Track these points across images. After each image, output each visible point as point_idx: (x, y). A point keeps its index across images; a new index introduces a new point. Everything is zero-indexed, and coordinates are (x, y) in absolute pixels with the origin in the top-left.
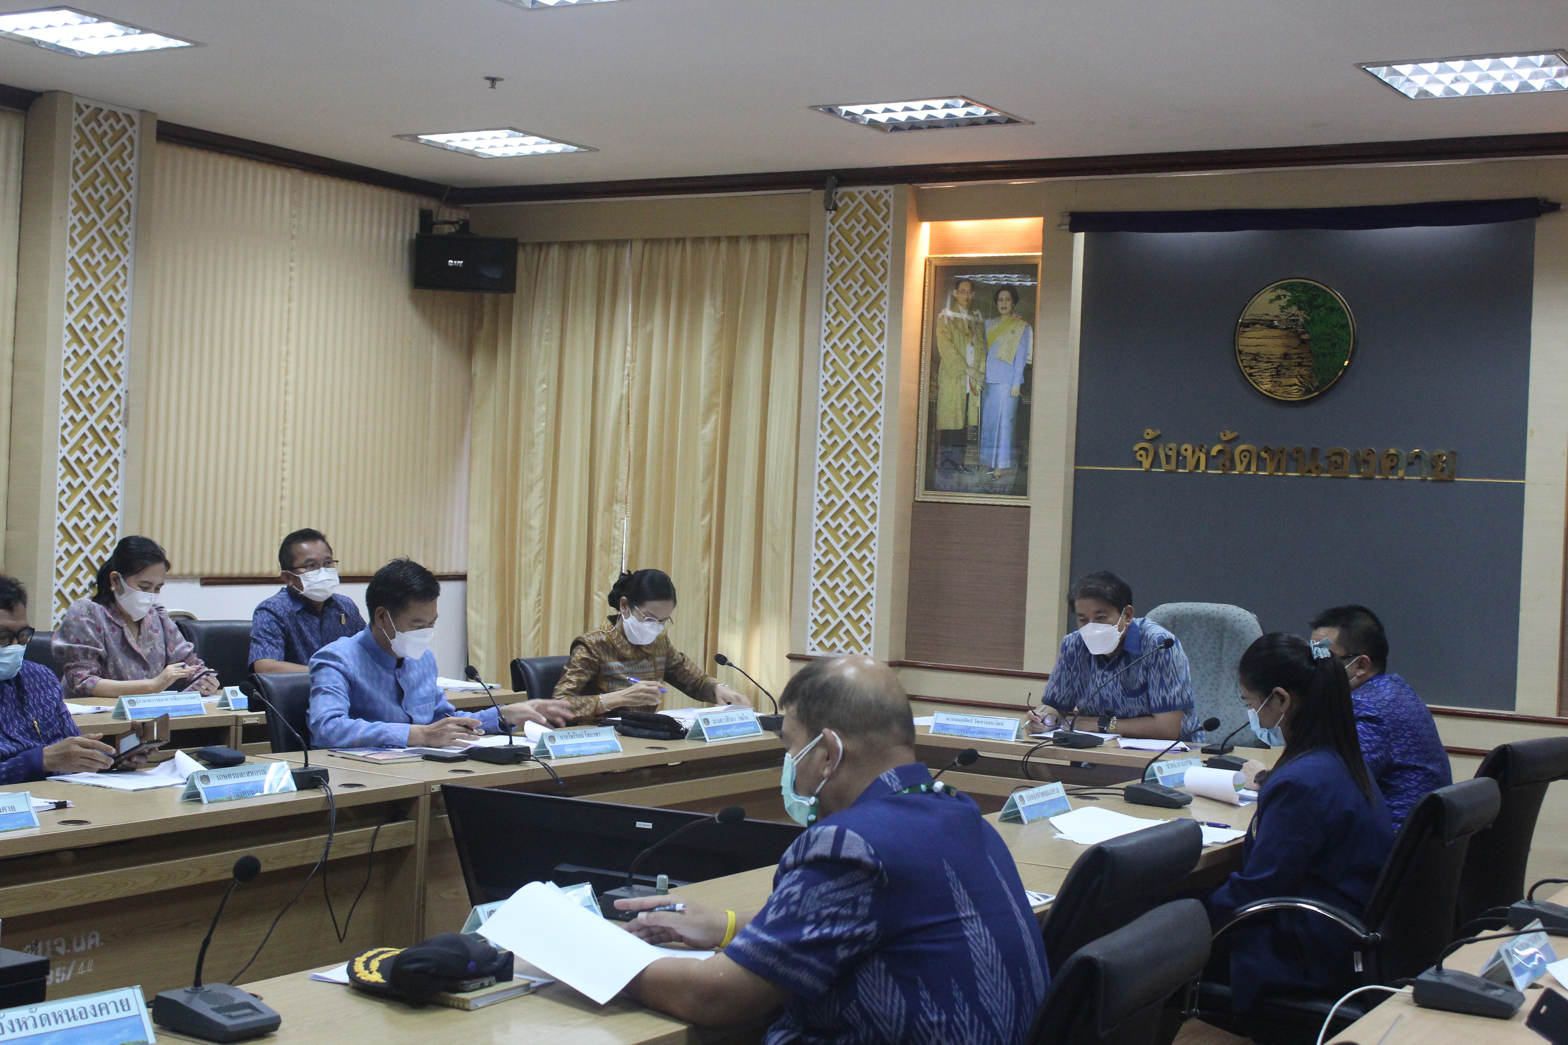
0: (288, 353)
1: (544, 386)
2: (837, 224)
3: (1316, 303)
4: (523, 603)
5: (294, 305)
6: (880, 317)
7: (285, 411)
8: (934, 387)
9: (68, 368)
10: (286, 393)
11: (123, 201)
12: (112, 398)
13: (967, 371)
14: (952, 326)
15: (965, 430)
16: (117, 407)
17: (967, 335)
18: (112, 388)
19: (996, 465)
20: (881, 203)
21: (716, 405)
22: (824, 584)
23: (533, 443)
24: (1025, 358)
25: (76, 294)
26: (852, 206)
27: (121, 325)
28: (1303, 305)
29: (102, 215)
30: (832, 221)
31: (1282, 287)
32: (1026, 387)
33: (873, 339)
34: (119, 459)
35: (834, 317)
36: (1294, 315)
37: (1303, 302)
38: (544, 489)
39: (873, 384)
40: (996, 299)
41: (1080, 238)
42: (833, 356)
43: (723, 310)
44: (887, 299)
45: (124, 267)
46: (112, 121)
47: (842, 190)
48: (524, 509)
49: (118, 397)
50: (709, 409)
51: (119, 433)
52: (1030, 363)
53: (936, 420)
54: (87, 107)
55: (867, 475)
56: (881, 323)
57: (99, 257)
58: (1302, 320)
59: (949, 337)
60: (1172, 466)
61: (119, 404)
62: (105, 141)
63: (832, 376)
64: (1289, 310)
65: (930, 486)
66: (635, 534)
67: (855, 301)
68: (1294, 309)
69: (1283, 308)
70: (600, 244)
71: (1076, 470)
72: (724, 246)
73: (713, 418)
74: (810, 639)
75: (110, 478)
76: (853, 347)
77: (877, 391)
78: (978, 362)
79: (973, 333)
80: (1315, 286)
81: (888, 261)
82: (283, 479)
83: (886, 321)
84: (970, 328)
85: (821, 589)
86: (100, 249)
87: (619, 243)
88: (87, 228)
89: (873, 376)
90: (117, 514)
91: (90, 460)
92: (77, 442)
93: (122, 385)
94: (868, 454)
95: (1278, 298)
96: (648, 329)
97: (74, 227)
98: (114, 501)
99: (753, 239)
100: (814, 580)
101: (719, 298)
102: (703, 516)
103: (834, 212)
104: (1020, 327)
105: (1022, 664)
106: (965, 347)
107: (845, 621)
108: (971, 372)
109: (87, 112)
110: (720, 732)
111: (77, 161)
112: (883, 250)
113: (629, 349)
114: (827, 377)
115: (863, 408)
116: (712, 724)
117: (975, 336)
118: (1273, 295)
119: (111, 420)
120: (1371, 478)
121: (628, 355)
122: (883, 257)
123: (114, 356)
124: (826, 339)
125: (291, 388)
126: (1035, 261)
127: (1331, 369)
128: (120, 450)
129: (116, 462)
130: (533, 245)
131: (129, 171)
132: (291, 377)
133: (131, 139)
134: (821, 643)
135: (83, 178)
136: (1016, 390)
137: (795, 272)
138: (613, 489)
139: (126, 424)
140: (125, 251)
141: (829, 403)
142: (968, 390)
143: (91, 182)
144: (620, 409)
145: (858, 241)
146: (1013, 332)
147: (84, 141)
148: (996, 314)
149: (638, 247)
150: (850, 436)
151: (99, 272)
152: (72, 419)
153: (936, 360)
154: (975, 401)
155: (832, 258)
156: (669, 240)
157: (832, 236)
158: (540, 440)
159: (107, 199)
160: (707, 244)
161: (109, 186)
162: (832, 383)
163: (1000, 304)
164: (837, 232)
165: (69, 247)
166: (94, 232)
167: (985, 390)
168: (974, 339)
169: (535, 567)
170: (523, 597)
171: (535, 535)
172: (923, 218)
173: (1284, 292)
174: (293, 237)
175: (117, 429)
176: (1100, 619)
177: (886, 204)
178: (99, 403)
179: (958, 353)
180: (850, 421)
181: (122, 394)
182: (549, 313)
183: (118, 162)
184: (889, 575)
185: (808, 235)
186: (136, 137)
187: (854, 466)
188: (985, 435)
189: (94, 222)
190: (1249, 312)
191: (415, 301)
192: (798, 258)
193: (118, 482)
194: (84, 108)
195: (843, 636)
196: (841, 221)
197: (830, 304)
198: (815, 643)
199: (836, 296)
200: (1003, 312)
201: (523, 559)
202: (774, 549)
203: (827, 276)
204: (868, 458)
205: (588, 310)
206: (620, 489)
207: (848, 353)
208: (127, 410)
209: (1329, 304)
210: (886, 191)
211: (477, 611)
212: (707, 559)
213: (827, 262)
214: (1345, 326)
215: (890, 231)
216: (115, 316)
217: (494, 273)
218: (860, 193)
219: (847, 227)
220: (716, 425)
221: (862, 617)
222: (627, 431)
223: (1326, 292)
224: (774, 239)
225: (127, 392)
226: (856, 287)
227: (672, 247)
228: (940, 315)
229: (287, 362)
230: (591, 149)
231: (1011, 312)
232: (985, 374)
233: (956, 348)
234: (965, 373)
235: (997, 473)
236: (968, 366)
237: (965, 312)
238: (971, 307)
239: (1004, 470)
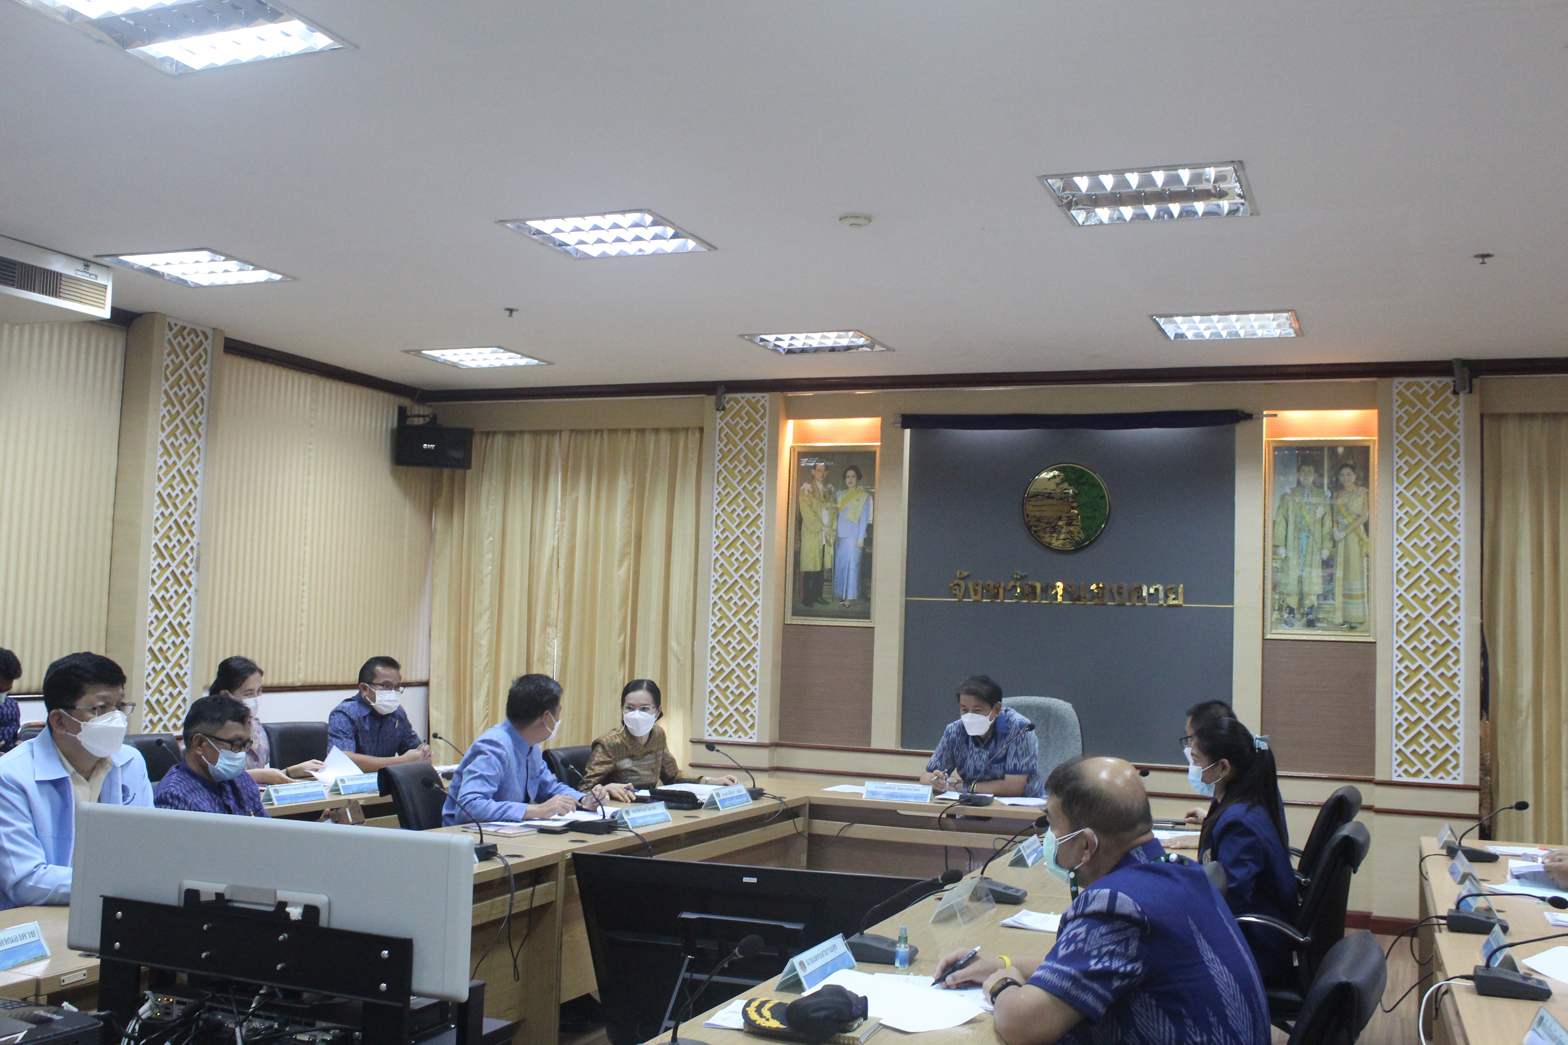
1: (491, 539)
2: (725, 421)
3: (1082, 481)
4: (475, 703)
5: (312, 478)
6: (759, 489)
9: (158, 526)
10: (305, 544)
11: (199, 396)
12: (187, 549)
13: (823, 528)
14: (811, 495)
15: (822, 571)
16: (191, 556)
17: (823, 502)
18: (188, 541)
19: (846, 597)
20: (759, 406)
21: (629, 553)
22: (717, 686)
23: (482, 582)
24: (867, 519)
25: (164, 469)
26: (737, 407)
27: (196, 492)
28: (1072, 483)
29: (184, 408)
30: (722, 418)
31: (1057, 469)
32: (869, 541)
33: (754, 505)
34: (192, 597)
35: (724, 489)
36: (1066, 489)
37: (1072, 480)
38: (491, 617)
39: (754, 538)
40: (844, 476)
41: (908, 432)
42: (723, 517)
43: (633, 483)
44: (764, 475)
45: (198, 448)
46: (193, 336)
47: (728, 396)
48: (476, 631)
49: (192, 548)
50: (623, 556)
51: (193, 576)
52: (871, 523)
53: (800, 565)
54: (176, 325)
55: (750, 605)
56: (760, 493)
57: (181, 440)
58: (1071, 493)
59: (809, 504)
60: (978, 597)
61: (193, 554)
62: (188, 351)
63: (722, 532)
64: (1061, 486)
65: (796, 613)
66: (565, 650)
67: (740, 477)
68: (1066, 485)
69: (1057, 485)
70: (536, 433)
71: (906, 601)
72: (633, 435)
73: (626, 563)
74: (707, 728)
75: (185, 611)
76: (739, 511)
77: (758, 544)
78: (832, 522)
79: (827, 501)
80: (1080, 469)
81: (765, 448)
82: (302, 611)
83: (764, 492)
84: (825, 497)
85: (715, 690)
86: (182, 434)
87: (551, 433)
88: (173, 418)
89: (754, 532)
91: (172, 597)
92: (162, 584)
93: (195, 539)
94: (751, 590)
96: (574, 496)
97: (164, 416)
98: (187, 629)
99: (657, 430)
100: (709, 683)
101: (630, 474)
102: (619, 636)
103: (722, 412)
104: (863, 497)
105: (870, 742)
106: (821, 512)
107: (734, 713)
108: (826, 530)
109: (175, 329)
110: (727, 803)
111: (167, 366)
112: (762, 440)
113: (559, 511)
114: (718, 533)
115: (746, 556)
116: (722, 798)
117: (829, 502)
118: (1050, 475)
119: (186, 566)
120: (1124, 605)
121: (558, 516)
122: (761, 445)
123: (189, 516)
124: (717, 505)
125: (308, 541)
126: (873, 449)
128: (192, 589)
129: (189, 599)
130: (481, 433)
131: (204, 374)
132: (309, 532)
133: (205, 350)
134: (715, 730)
135: (172, 379)
136: (861, 542)
137: (690, 455)
138: (546, 617)
139: (197, 569)
140: (199, 436)
141: (720, 552)
142: (824, 542)
143: (177, 383)
144: (552, 556)
145: (741, 433)
146: (858, 500)
147: (173, 351)
148: (845, 487)
149: (565, 436)
150: (736, 577)
151: (181, 451)
152: (159, 565)
153: (799, 521)
154: (830, 551)
155: (722, 446)
156: (590, 431)
157: (721, 429)
158: (488, 579)
159: (188, 396)
160: (620, 433)
161: (189, 385)
162: (722, 537)
163: (848, 480)
164: (725, 426)
165: (160, 432)
166: (178, 421)
167: (837, 543)
168: (828, 505)
169: (484, 676)
170: (474, 698)
171: (484, 651)
172: (789, 417)
173: (1058, 473)
174: (312, 426)
175: (191, 573)
176: (976, 711)
177: (763, 406)
178: (178, 553)
179: (816, 515)
180: (736, 565)
181: (195, 546)
182: (494, 484)
183: (196, 368)
184: (768, 679)
185: (701, 430)
186: (209, 349)
187: (740, 598)
188: (837, 574)
189: (178, 413)
190: (1033, 487)
191: (395, 475)
192: (693, 445)
193: (191, 614)
194: (173, 326)
195: (733, 725)
196: (728, 418)
197: (720, 479)
198: (711, 730)
199: (725, 473)
200: (850, 486)
201: (475, 670)
202: (679, 661)
203: (717, 459)
204: (751, 593)
205: (526, 483)
206: (552, 617)
207: (735, 515)
208: (198, 558)
209: (1091, 482)
210: (763, 397)
211: (437, 710)
212: (622, 669)
213: (718, 449)
214: (1103, 497)
215: (766, 426)
216: (191, 486)
217: (458, 454)
218: (743, 398)
219: (733, 423)
220: (629, 569)
221: (747, 711)
222: (558, 573)
223: (1088, 473)
224: (673, 431)
225: (198, 544)
226: (740, 467)
227: (593, 436)
228: (802, 488)
229: (306, 521)
230: (549, 363)
231: (856, 486)
232: (837, 531)
233: (814, 512)
234: (822, 530)
235: (847, 603)
236: (823, 525)
237: (820, 486)
238: (825, 482)
239: (851, 601)
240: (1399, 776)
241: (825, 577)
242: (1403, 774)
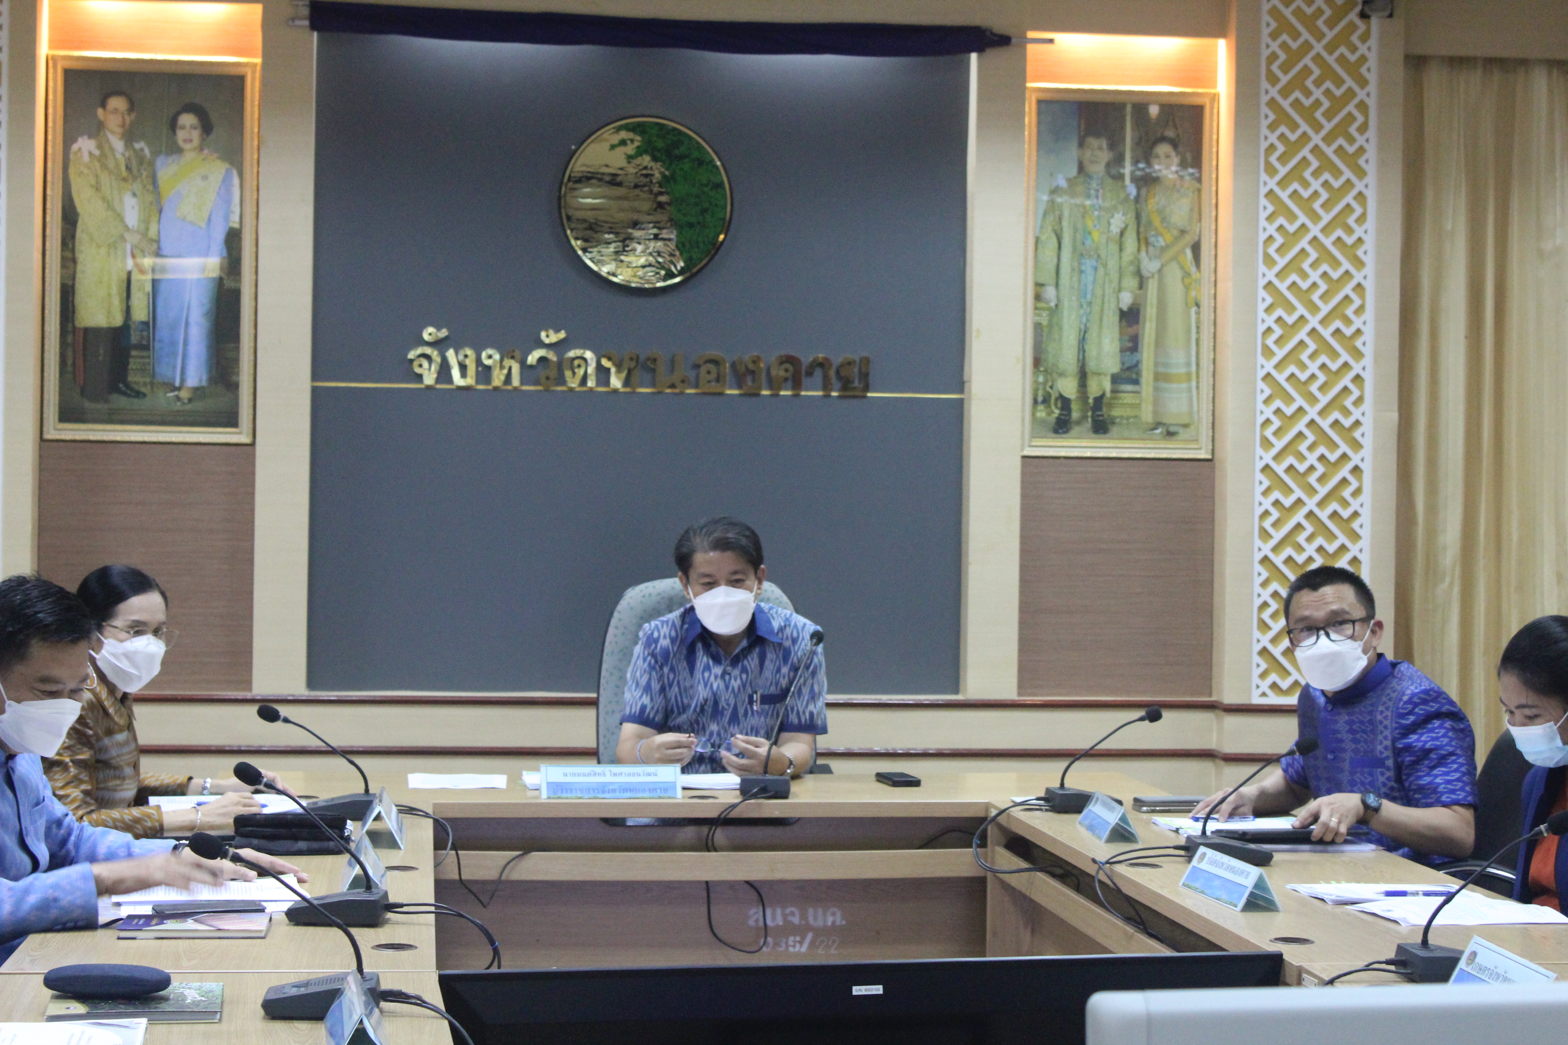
3: (676, 152)
8: (69, 260)
13: (127, 236)
14: (97, 164)
15: (126, 327)
17: (125, 180)
19: (183, 380)
24: (227, 218)
28: (659, 155)
31: (627, 128)
36: (646, 168)
37: (659, 150)
40: (173, 126)
52: (236, 226)
53: (74, 312)
58: (657, 175)
59: (93, 182)
60: (470, 381)
64: (638, 161)
65: (67, 415)
68: (646, 160)
69: (630, 158)
71: (314, 388)
78: (146, 222)
79: (135, 178)
80: (674, 129)
84: (128, 168)
95: (623, 143)
104: (218, 169)
105: (249, 682)
106: (121, 200)
108: (131, 238)
117: (139, 180)
118: (616, 139)
120: (758, 395)
127: (701, 245)
136: (214, 266)
142: (130, 265)
146: (205, 178)
148: (175, 150)
153: (72, 218)
154: (143, 283)
163: (181, 135)
168: (137, 186)
173: (631, 135)
176: (733, 583)
179: (110, 206)
188: (162, 333)
190: (579, 162)
200: (187, 146)
209: (695, 154)
214: (719, 186)
223: (690, 138)
228: (75, 147)
231: (201, 149)
232: (158, 241)
233: (104, 199)
234: (122, 238)
235: (184, 394)
236: (127, 228)
237: (118, 145)
238: (129, 137)
239: (196, 389)
240: (1264, 694)
241: (134, 339)
242: (1269, 692)
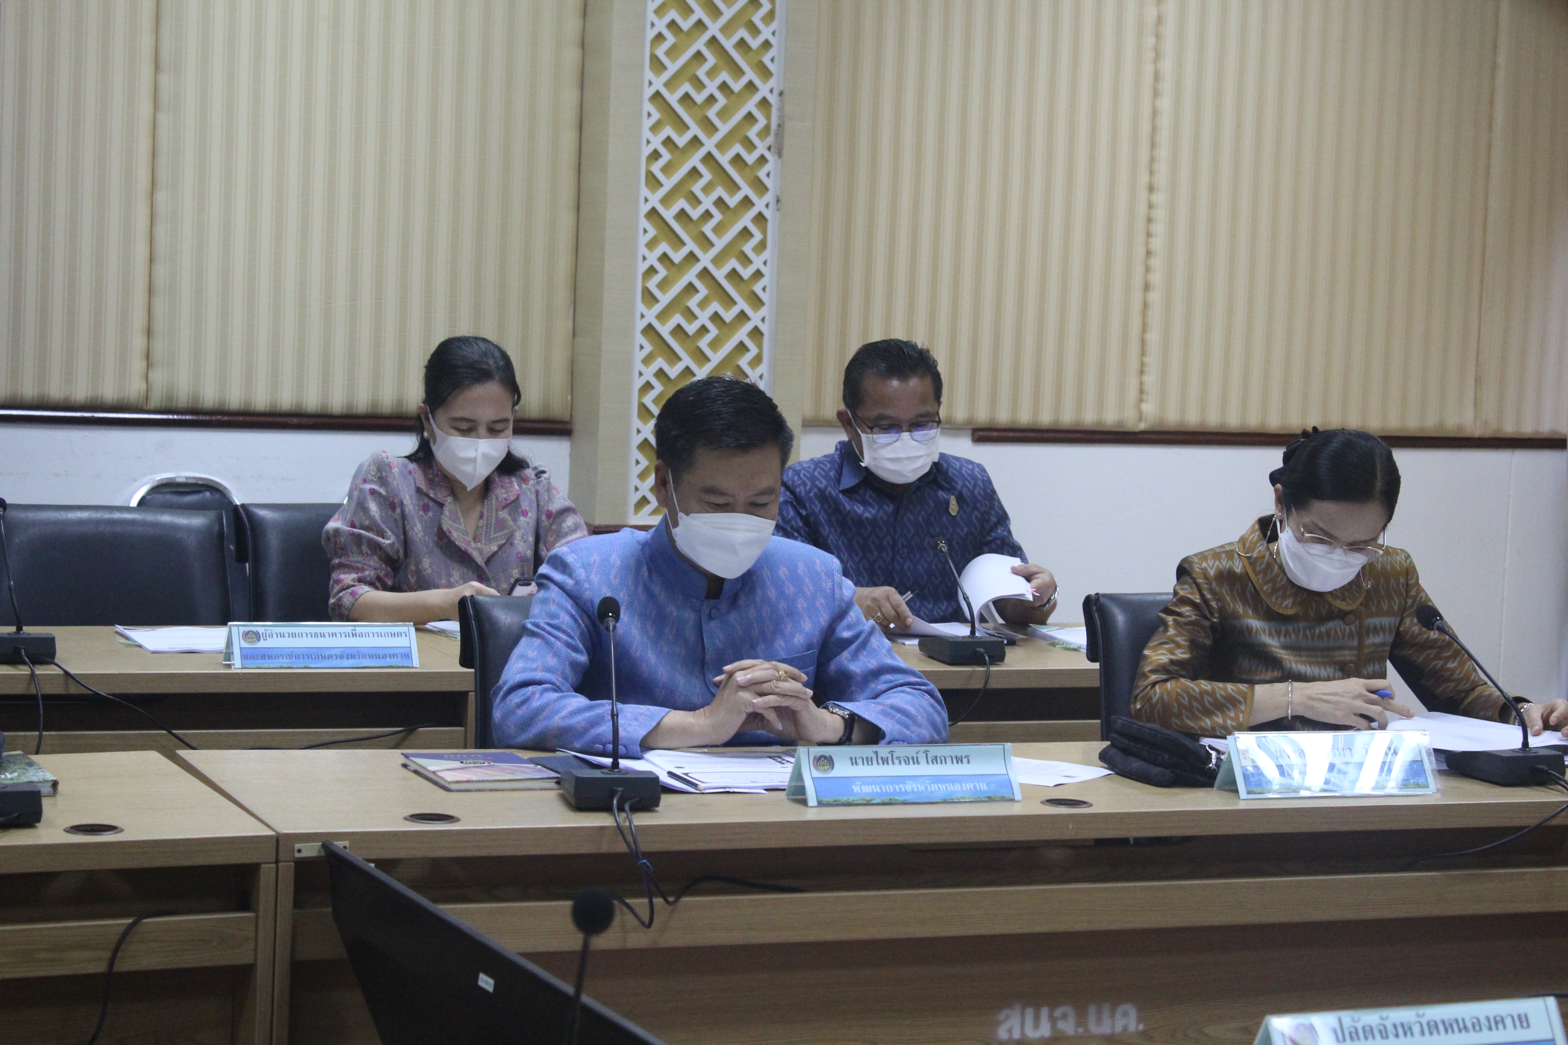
0: (1159, 21)
7: (1154, 129)
9: (660, 52)
10: (1156, 94)
12: (750, 105)
16: (762, 121)
18: (751, 87)
34: (767, 213)
49: (764, 103)
51: (767, 168)
61: (768, 118)
75: (748, 248)
82: (1149, 253)
90: (764, 311)
91: (708, 215)
92: (680, 184)
93: (772, 83)
98: (757, 288)
119: (750, 145)
123: (754, 30)
125: (1167, 86)
128: (769, 197)
129: (760, 218)
132: (1167, 65)
139: (779, 151)
152: (668, 142)
175: (762, 160)
178: (723, 114)
181: (773, 99)
193: (766, 255)
208: (780, 125)
225: (781, 94)
229: (1158, 36)
